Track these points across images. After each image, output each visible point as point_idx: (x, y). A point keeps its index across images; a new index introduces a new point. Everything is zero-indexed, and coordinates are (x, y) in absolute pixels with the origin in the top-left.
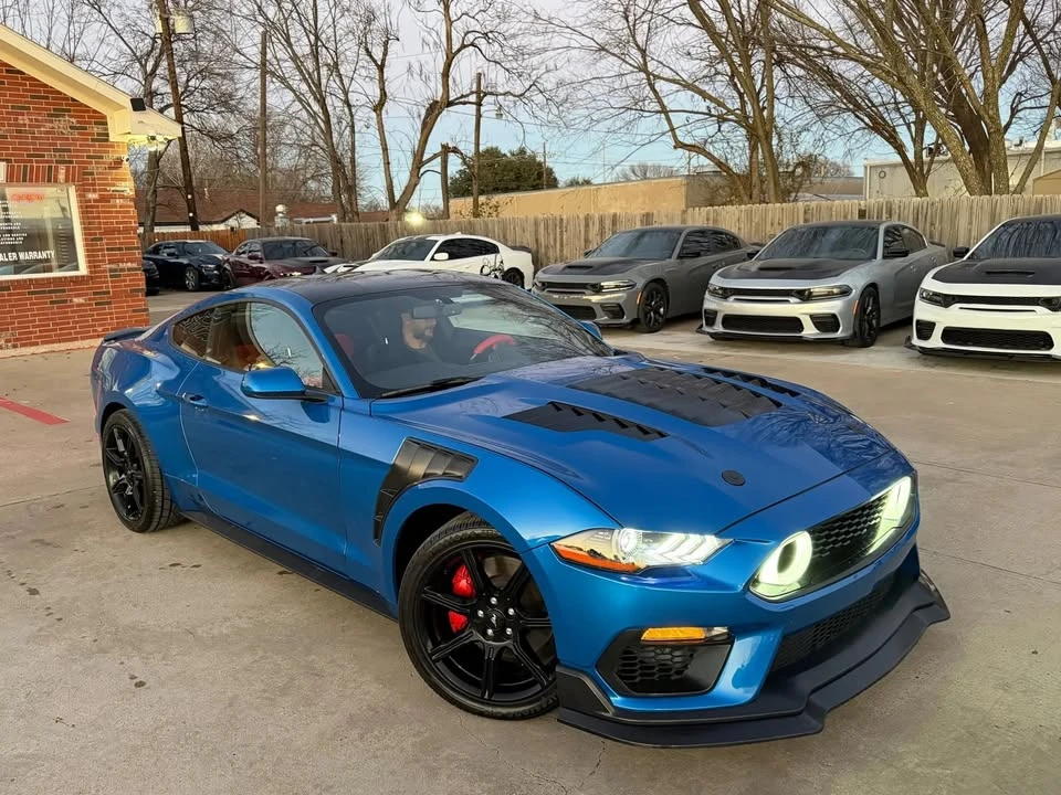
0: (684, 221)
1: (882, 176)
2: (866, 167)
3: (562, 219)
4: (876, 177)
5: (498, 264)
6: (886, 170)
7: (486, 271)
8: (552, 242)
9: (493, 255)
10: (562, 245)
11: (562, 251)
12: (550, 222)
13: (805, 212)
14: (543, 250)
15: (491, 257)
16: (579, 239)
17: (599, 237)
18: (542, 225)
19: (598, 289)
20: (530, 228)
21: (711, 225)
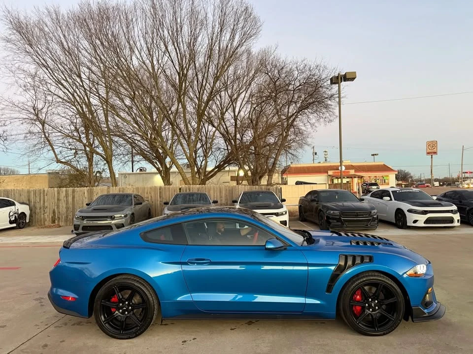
0: (109, 192)
1: (125, 177)
2: (119, 174)
3: (44, 191)
4: (123, 178)
5: (16, 210)
6: (127, 175)
7: (11, 214)
8: (38, 200)
9: (14, 206)
10: (44, 201)
11: (44, 204)
12: (38, 192)
13: (160, 189)
14: (32, 203)
15: (13, 207)
16: (54, 199)
17: (65, 198)
18: (32, 192)
19: (112, 218)
20: (26, 194)
21: (121, 193)
